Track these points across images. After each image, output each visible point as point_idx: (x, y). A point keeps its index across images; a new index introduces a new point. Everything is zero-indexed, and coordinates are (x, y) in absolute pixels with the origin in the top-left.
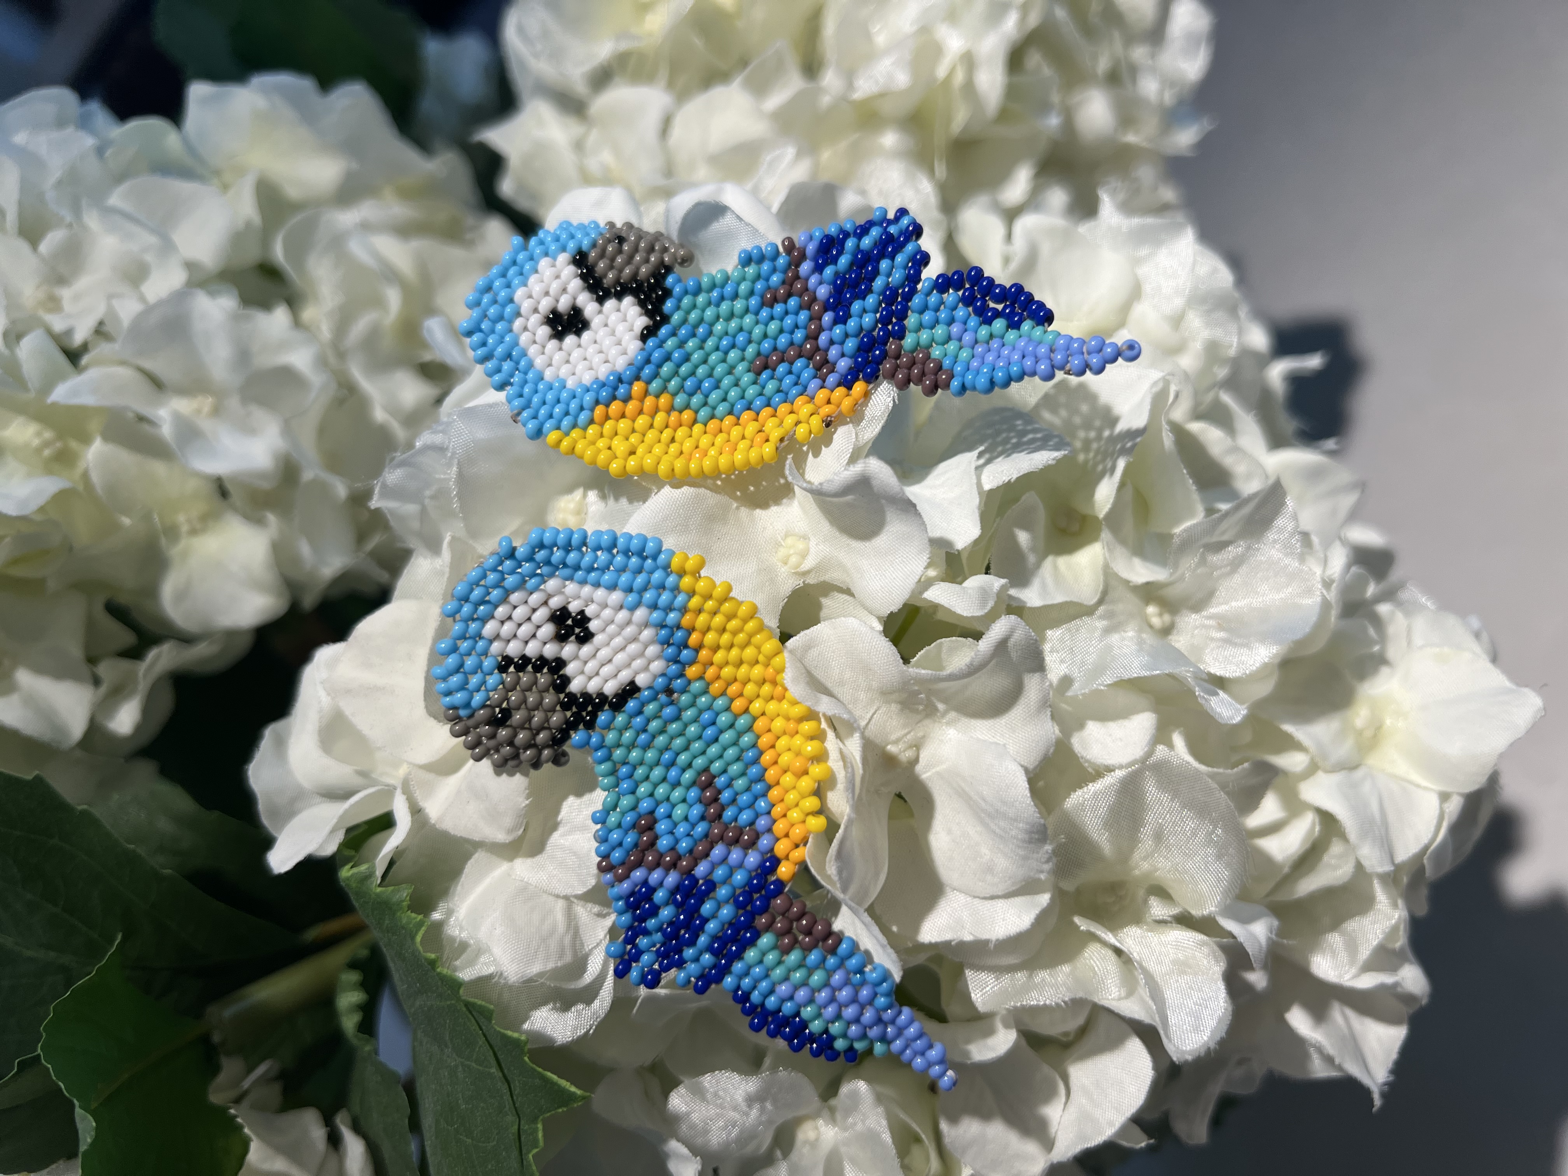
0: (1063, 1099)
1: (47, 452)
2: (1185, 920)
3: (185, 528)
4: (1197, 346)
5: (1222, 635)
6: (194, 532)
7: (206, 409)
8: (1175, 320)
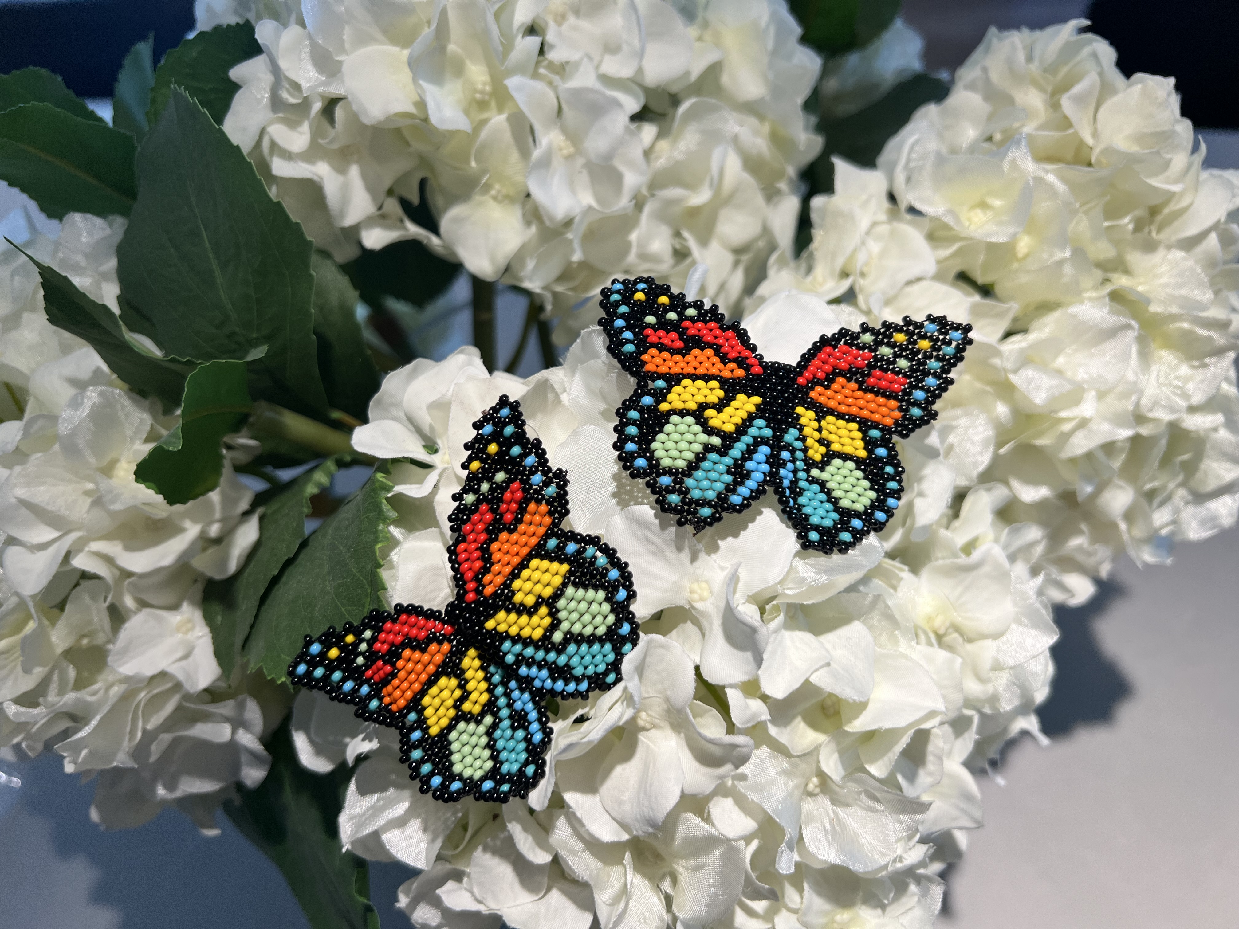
0: (537, 898)
1: (478, 96)
2: (669, 901)
3: (493, 192)
4: (990, 689)
5: (828, 826)
6: (495, 198)
7: (565, 152)
8: (997, 667)
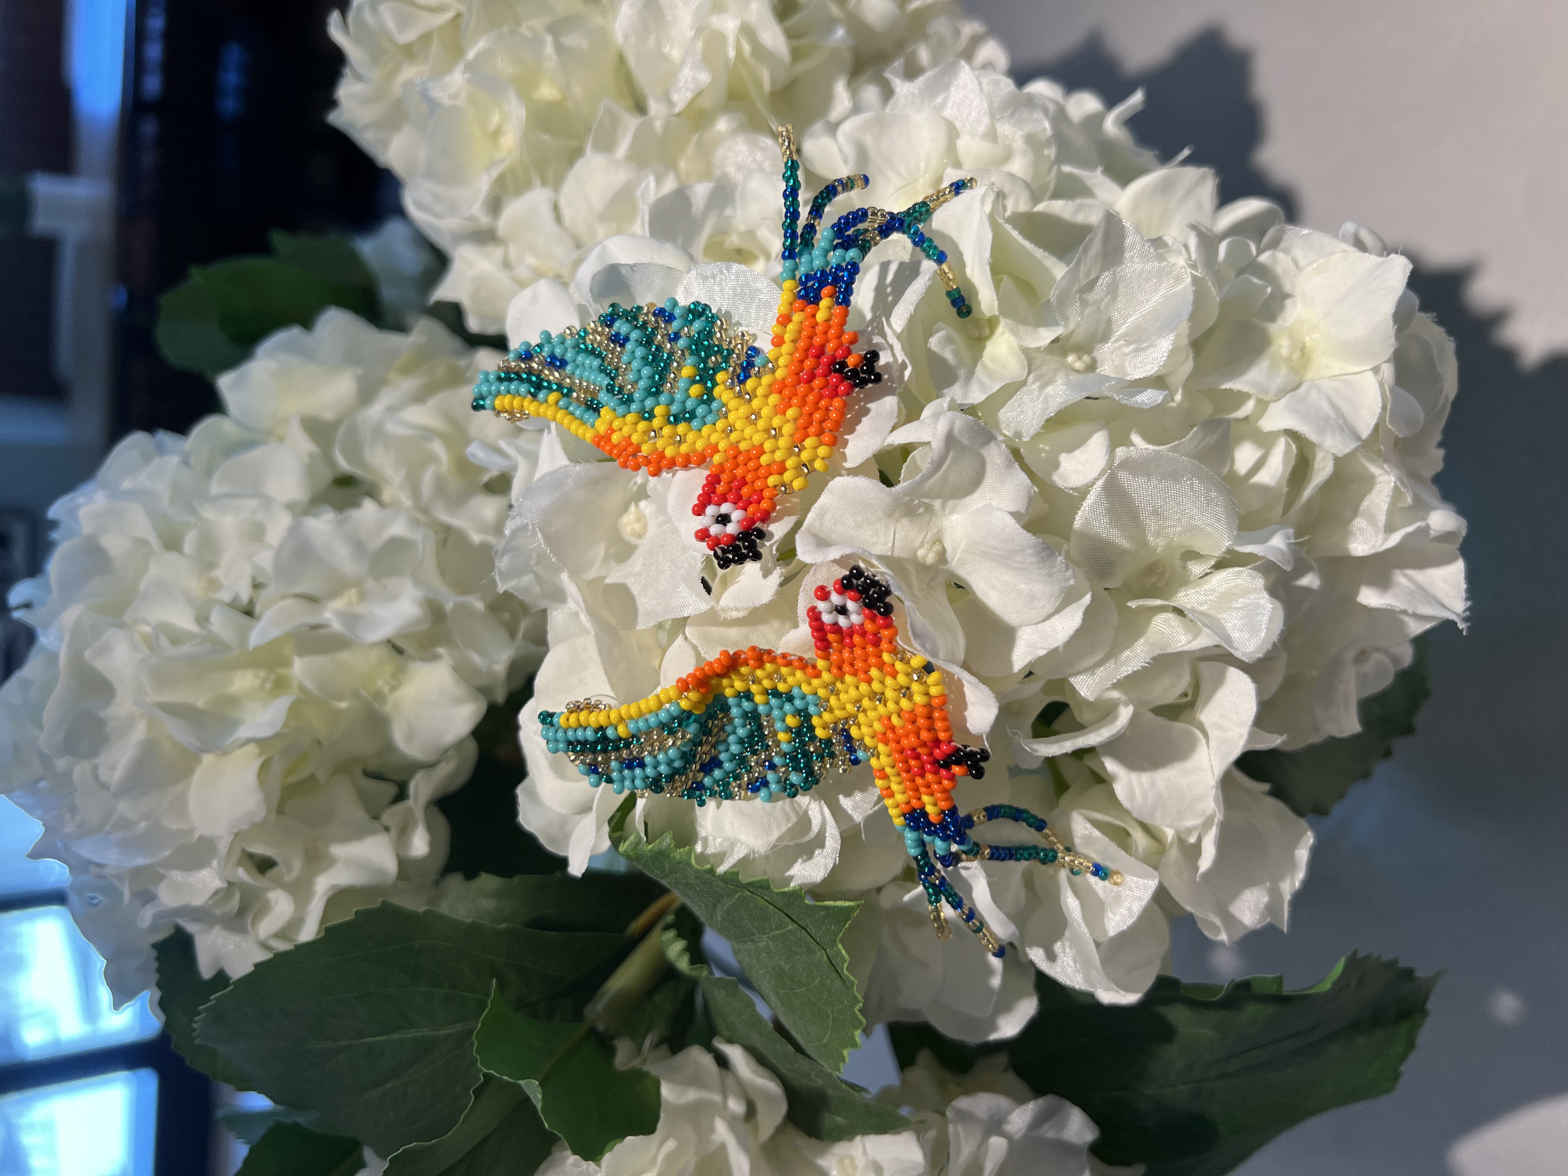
0: (1204, 741)
1: (268, 686)
2: (1220, 565)
3: (386, 689)
4: (1019, 144)
5: (1132, 347)
6: (394, 689)
7: (355, 599)
8: (992, 135)
